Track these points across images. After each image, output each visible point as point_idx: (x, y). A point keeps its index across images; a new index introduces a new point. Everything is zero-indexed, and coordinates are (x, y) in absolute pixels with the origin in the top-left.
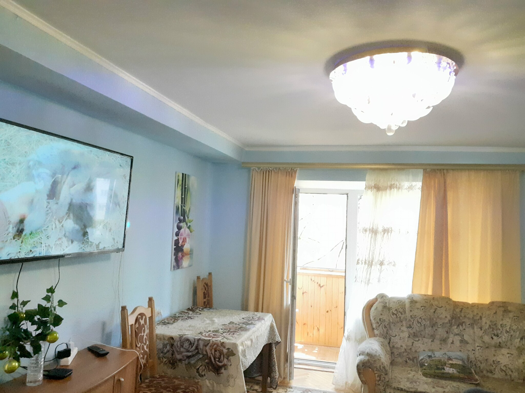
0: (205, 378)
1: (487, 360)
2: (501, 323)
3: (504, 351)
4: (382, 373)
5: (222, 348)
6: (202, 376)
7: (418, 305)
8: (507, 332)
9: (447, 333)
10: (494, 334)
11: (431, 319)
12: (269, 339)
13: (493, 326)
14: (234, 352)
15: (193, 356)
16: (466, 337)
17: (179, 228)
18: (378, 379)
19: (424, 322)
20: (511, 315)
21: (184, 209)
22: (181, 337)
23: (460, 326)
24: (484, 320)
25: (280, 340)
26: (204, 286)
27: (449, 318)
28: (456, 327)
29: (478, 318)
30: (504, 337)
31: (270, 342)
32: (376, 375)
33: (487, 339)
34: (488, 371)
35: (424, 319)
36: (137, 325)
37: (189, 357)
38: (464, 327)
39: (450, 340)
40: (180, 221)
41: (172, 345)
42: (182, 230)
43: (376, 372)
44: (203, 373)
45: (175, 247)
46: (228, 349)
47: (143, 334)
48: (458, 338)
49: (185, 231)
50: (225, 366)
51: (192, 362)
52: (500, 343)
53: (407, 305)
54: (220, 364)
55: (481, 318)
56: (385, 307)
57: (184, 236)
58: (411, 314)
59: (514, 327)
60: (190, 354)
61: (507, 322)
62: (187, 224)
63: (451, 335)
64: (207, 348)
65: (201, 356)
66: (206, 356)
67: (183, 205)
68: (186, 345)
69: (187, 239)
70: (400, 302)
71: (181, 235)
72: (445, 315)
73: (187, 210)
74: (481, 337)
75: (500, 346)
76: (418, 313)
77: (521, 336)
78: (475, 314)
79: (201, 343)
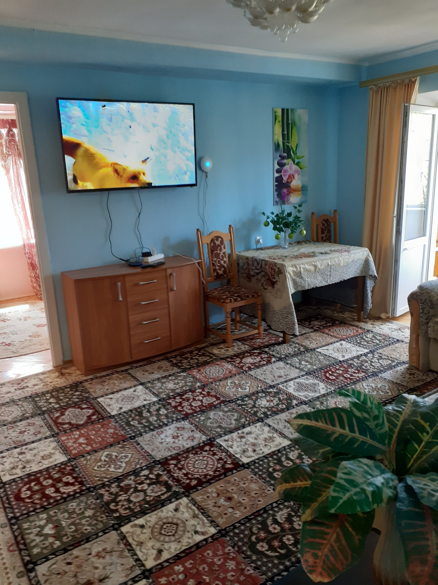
0: (267, 291)
4: (427, 307)
5: (275, 267)
6: (266, 289)
12: (362, 271)
14: (282, 271)
15: (260, 273)
17: (281, 165)
18: (421, 311)
21: (288, 146)
22: (253, 258)
25: (376, 274)
26: (322, 222)
31: (364, 275)
32: (421, 307)
36: (212, 245)
37: (258, 274)
40: (282, 158)
41: (248, 264)
42: (286, 167)
43: (420, 304)
44: (266, 287)
45: (277, 183)
46: (279, 268)
47: (219, 252)
49: (290, 167)
50: (276, 282)
51: (259, 278)
54: (274, 280)
57: (290, 172)
60: (257, 271)
62: (294, 161)
64: (267, 267)
65: (264, 273)
66: (266, 274)
67: (286, 141)
68: (255, 263)
69: (296, 176)
71: (286, 171)
73: (292, 146)
79: (263, 262)
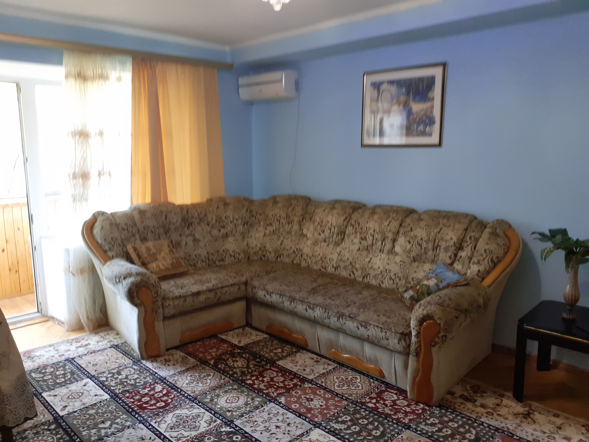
1: (218, 251)
2: (225, 215)
3: (231, 239)
7: (148, 215)
8: (231, 222)
9: (181, 236)
10: (221, 227)
11: (164, 226)
13: (219, 220)
16: (197, 236)
19: (157, 231)
20: (231, 207)
23: (190, 227)
24: (210, 217)
27: (180, 220)
28: (186, 228)
29: (203, 215)
30: (230, 227)
33: (215, 232)
34: (219, 261)
35: (158, 228)
38: (194, 226)
39: (183, 243)
48: (190, 239)
52: (226, 233)
53: (137, 217)
55: (205, 215)
56: (111, 224)
58: (144, 225)
59: (236, 217)
61: (230, 213)
63: (184, 238)
70: (128, 216)
72: (176, 219)
74: (210, 232)
75: (226, 236)
76: (151, 223)
77: (243, 222)
78: (199, 212)
